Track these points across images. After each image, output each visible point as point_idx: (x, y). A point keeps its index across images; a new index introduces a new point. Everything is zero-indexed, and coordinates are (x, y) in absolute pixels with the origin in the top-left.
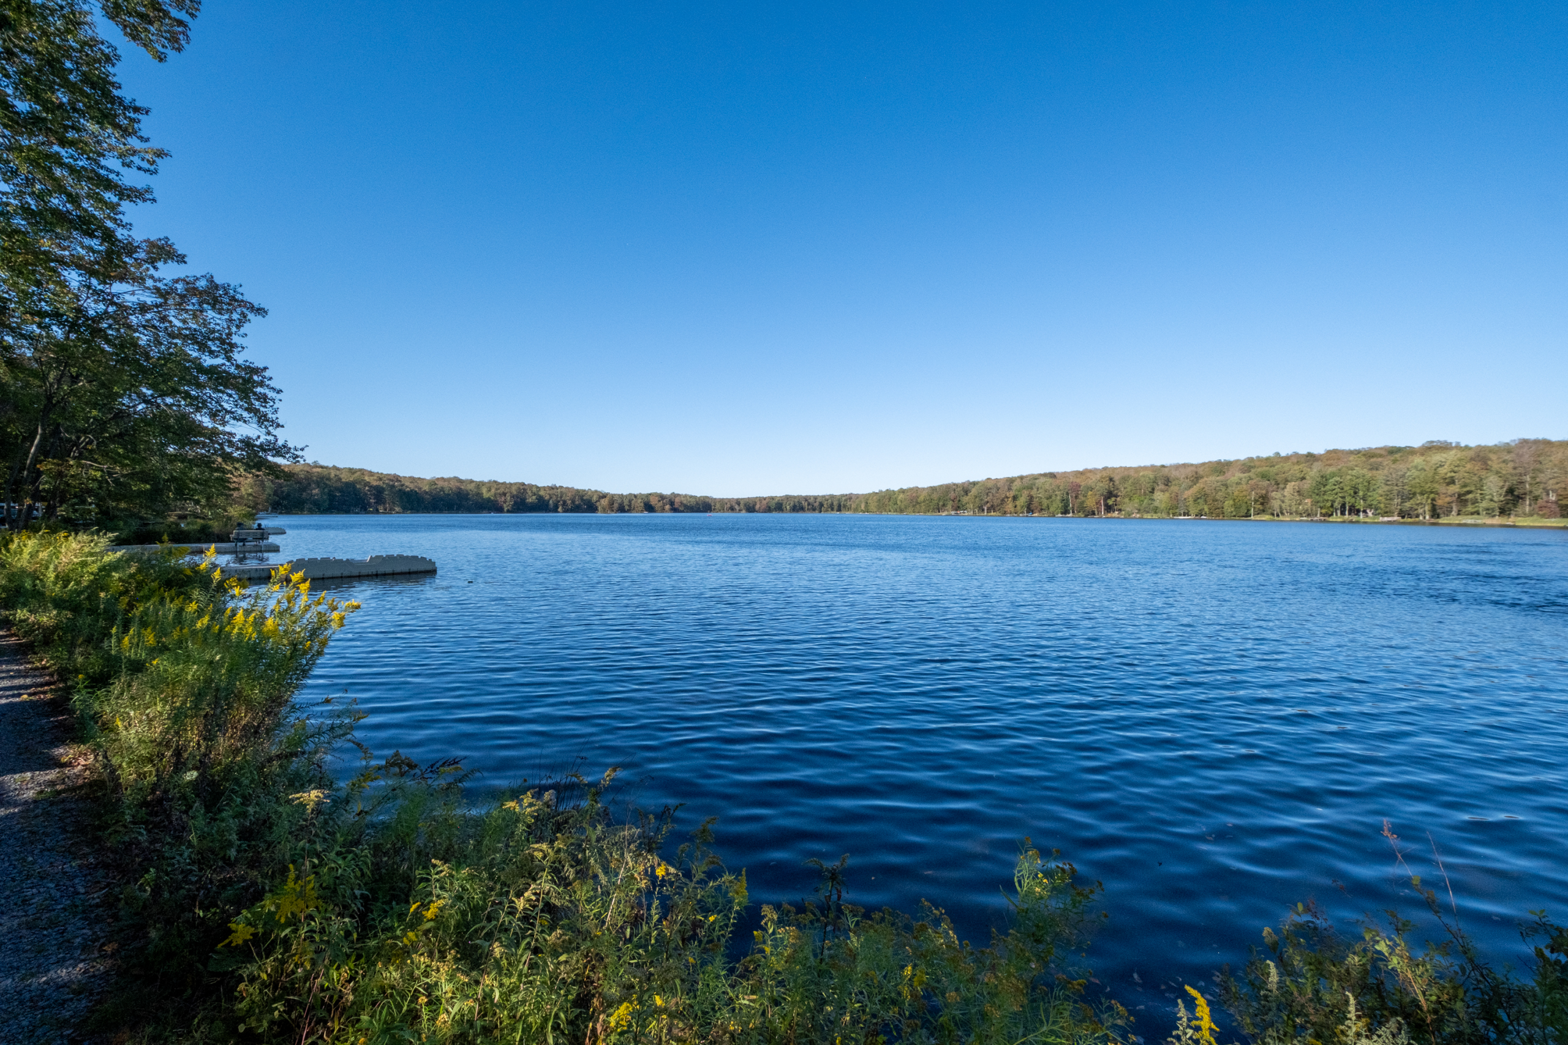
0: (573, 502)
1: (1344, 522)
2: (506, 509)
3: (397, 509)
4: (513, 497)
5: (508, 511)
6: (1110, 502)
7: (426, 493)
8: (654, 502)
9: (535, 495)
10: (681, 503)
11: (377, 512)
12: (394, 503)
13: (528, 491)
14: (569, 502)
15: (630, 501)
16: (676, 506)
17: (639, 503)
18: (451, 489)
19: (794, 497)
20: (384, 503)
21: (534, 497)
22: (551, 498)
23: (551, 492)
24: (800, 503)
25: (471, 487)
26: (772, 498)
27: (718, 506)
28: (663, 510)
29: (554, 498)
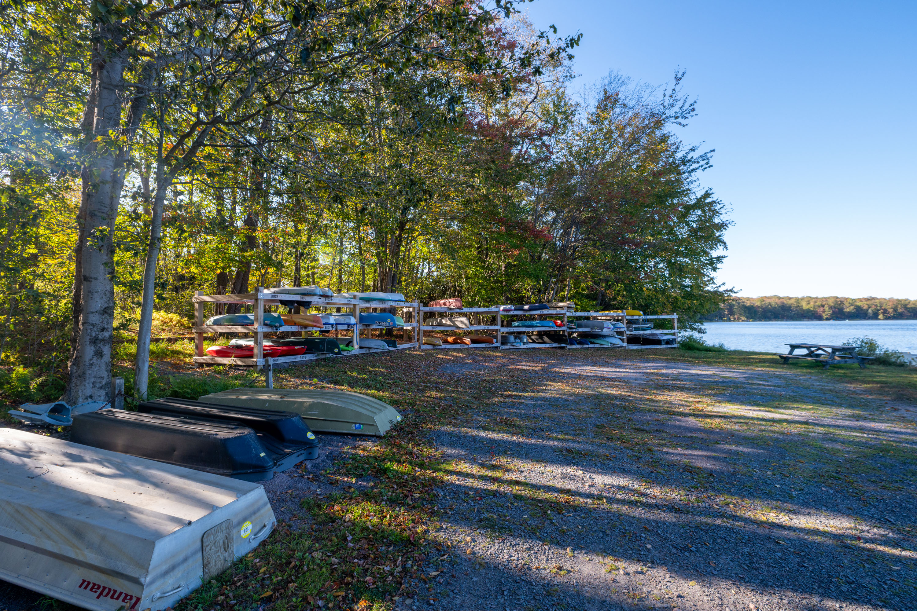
0: (895, 310)
2: (825, 317)
3: (743, 318)
4: (830, 307)
5: (827, 319)
7: (758, 307)
9: (852, 305)
11: (729, 320)
12: (740, 314)
13: (845, 302)
14: (891, 311)
18: (776, 304)
20: (734, 315)
21: (852, 307)
22: (869, 307)
23: (868, 302)
25: (792, 301)
29: (873, 307)
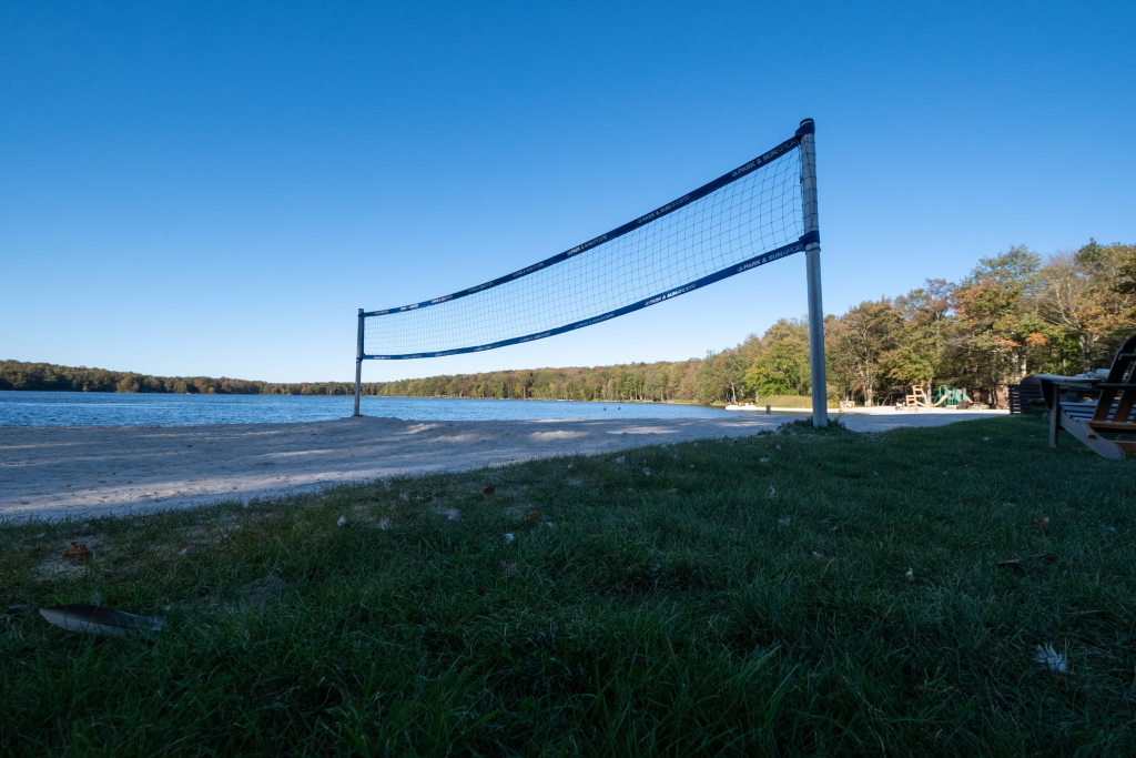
1: (692, 405)
6: (529, 390)
8: (197, 384)
10: (229, 385)
15: (173, 384)
16: (223, 388)
17: (182, 386)
19: (338, 384)
24: (341, 388)
26: (318, 384)
27: (265, 389)
28: (207, 392)
